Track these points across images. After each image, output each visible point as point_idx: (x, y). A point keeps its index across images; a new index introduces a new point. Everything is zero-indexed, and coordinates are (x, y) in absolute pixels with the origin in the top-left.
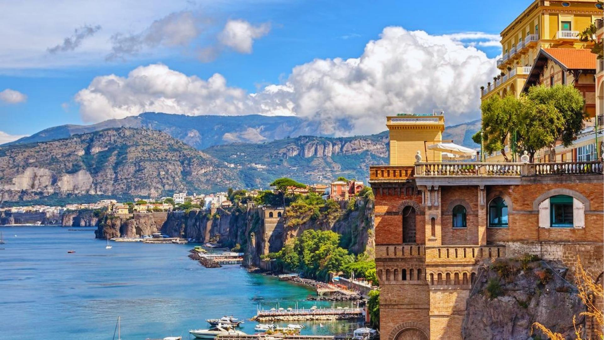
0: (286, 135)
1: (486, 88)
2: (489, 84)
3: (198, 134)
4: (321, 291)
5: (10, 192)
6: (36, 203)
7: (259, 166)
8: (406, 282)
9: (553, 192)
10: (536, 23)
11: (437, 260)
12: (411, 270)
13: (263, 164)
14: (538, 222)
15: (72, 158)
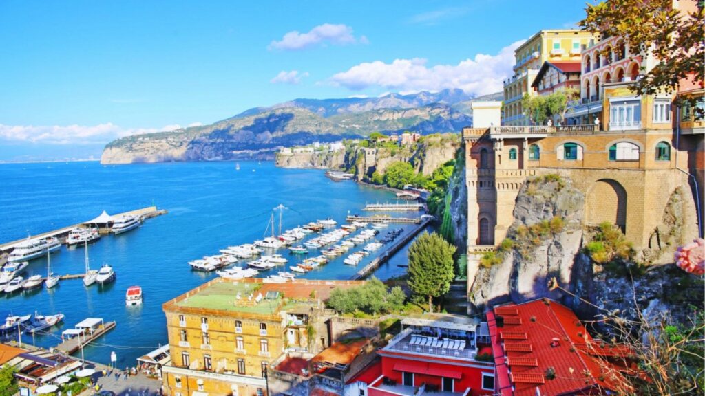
0: (372, 108)
1: (507, 82)
2: (509, 80)
3: (324, 109)
4: (398, 194)
5: (232, 143)
6: (244, 149)
7: (357, 126)
8: (482, 188)
9: (566, 141)
10: (538, 45)
11: (501, 176)
12: (485, 182)
13: (359, 124)
14: (556, 157)
15: (261, 125)
